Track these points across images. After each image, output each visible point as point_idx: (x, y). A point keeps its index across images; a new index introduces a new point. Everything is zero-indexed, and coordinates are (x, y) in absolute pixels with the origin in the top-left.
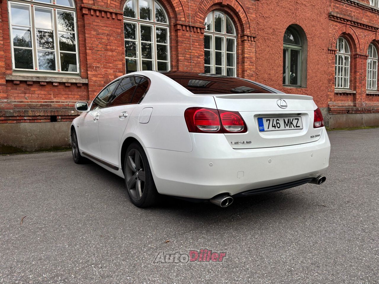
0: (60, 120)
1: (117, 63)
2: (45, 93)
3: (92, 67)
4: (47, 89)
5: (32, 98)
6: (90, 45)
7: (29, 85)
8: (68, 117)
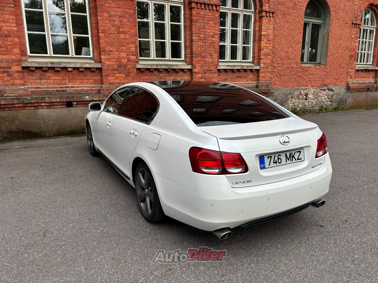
0: (75, 105)
1: (130, 46)
2: (60, 78)
3: (104, 51)
4: (62, 75)
5: (47, 84)
6: (102, 28)
7: (44, 71)
8: (83, 103)
